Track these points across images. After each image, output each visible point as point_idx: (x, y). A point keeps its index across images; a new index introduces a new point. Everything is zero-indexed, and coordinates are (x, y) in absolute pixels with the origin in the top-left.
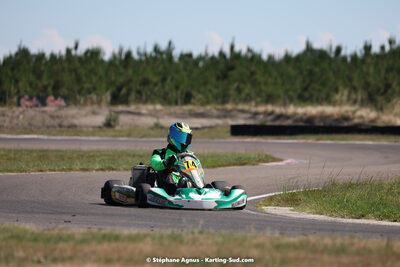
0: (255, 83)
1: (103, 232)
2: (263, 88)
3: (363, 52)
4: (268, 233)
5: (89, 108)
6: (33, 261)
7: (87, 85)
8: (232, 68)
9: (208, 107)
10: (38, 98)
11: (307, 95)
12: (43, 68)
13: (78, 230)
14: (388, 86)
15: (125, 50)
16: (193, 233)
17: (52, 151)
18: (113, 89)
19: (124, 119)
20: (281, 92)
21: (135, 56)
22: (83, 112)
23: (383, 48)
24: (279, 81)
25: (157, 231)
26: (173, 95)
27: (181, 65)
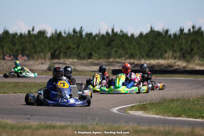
0: (124, 48)
1: (47, 124)
3: (179, 32)
4: (131, 124)
5: (40, 61)
7: (39, 49)
8: (113, 41)
9: (101, 61)
10: (14, 56)
11: (151, 54)
12: (16, 41)
13: (34, 123)
14: (192, 50)
15: (58, 32)
16: (93, 124)
17: (21, 83)
18: (52, 51)
20: (138, 53)
21: (63, 35)
22: (36, 63)
23: (189, 30)
24: (137, 47)
25: (74, 123)
26: (83, 54)
27: (87, 39)
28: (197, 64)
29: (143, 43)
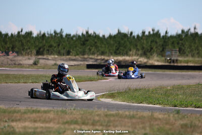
0: (97, 47)
1: (33, 109)
2: (100, 48)
3: (142, 34)
4: (103, 110)
5: (27, 57)
6: (3, 121)
7: (26, 47)
8: (87, 41)
9: (77, 57)
10: (5, 52)
11: (118, 52)
12: (7, 40)
13: (22, 108)
14: (152, 48)
15: (42, 33)
16: (71, 110)
17: (11, 75)
18: (37, 49)
19: (41, 61)
20: (107, 50)
21: (47, 35)
22: (24, 58)
23: (149, 32)
24: (107, 46)
25: (55, 108)
26: (62, 51)
27: (66, 39)
28: (155, 61)
29: (112, 42)
